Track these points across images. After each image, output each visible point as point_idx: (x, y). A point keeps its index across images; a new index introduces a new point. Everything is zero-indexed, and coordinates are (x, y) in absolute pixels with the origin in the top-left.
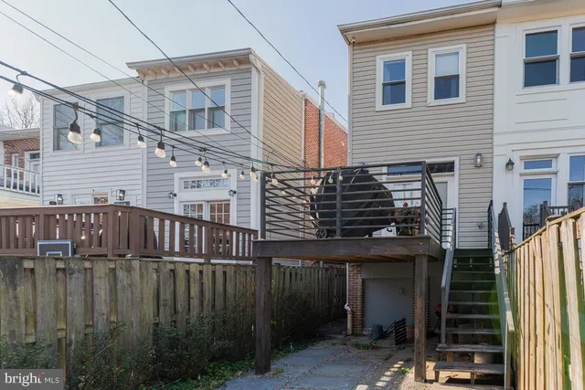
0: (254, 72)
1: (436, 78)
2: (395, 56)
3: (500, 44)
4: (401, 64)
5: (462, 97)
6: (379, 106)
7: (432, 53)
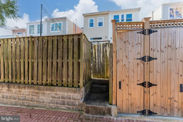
0: (67, 21)
1: (99, 23)
2: (91, 19)
3: (109, 17)
4: (93, 20)
5: (103, 26)
6: (89, 27)
7: (98, 18)
